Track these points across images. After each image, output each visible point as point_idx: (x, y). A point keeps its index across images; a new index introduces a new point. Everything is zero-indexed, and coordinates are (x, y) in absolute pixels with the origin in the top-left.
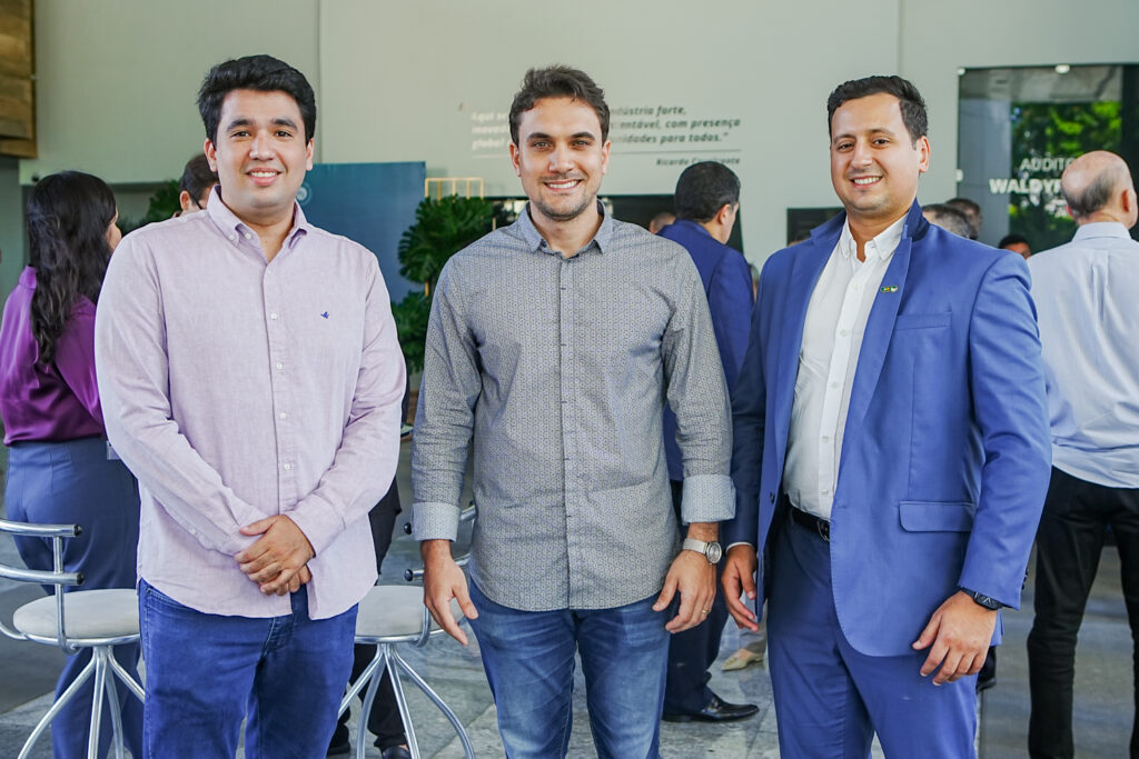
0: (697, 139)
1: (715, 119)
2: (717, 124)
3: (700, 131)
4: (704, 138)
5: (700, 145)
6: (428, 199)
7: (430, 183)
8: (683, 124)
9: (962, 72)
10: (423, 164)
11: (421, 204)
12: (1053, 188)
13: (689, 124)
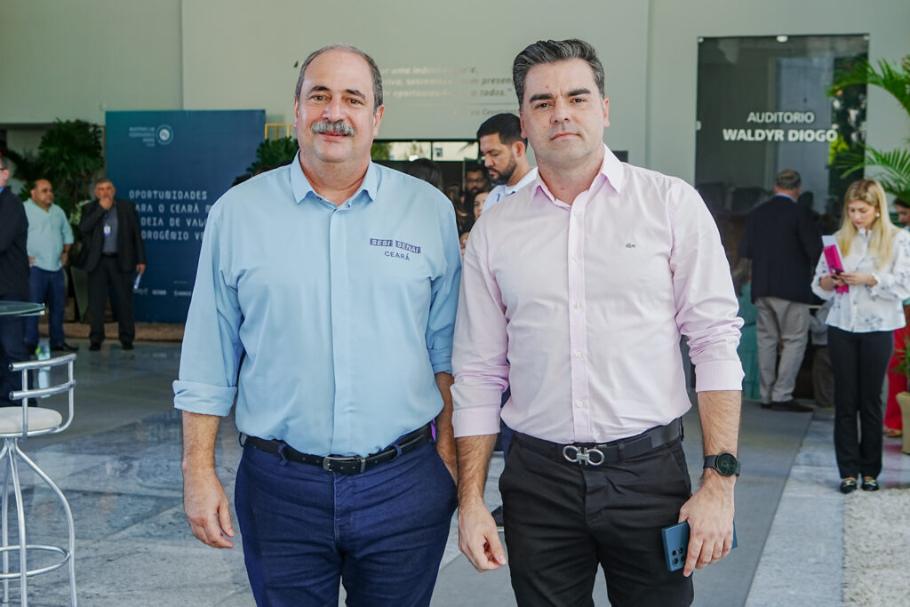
0: (486, 93)
1: (501, 77)
2: (503, 81)
3: (489, 87)
4: (492, 93)
5: (489, 98)
6: (267, 141)
7: (268, 127)
8: (475, 81)
9: (701, 40)
10: (263, 112)
11: (262, 145)
12: (773, 137)
13: (481, 82)
